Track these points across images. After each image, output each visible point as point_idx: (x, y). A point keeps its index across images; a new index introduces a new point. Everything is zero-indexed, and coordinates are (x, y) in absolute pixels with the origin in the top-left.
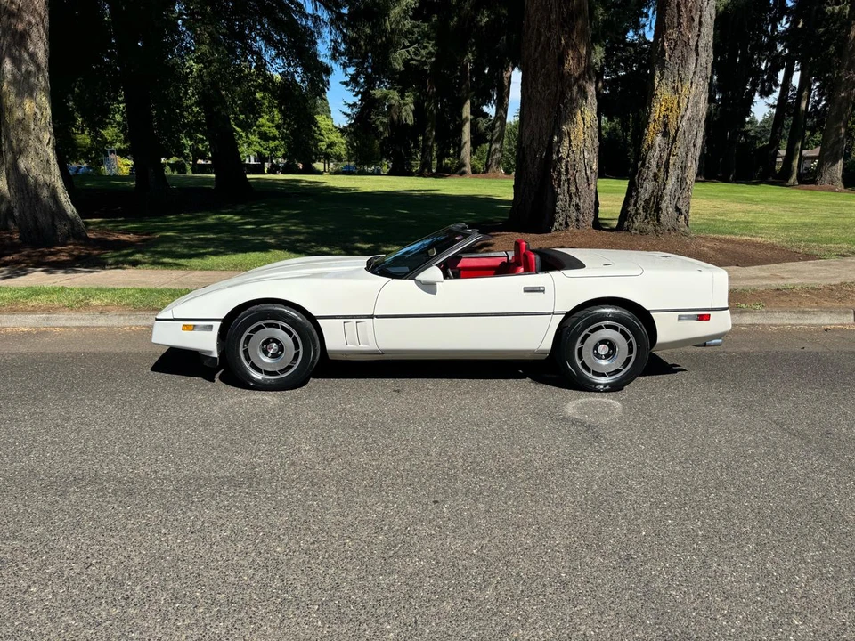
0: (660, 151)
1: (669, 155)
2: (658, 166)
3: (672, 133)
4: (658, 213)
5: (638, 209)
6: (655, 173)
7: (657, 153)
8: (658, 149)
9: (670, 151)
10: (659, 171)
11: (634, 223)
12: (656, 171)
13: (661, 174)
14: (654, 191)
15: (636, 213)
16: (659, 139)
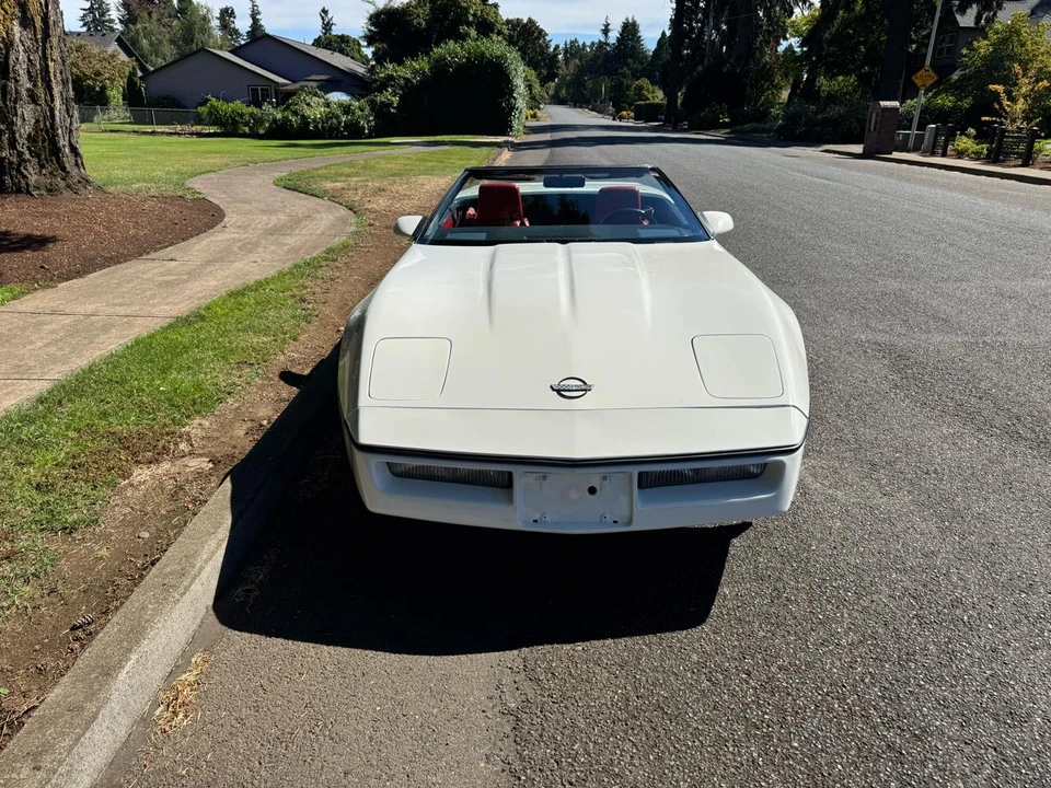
0: (25, 51)
1: (44, 58)
2: (30, 77)
3: (39, 24)
4: (59, 160)
5: (20, 154)
6: (28, 90)
7: (22, 56)
8: (21, 48)
9: (44, 53)
10: (35, 85)
11: (24, 177)
12: (29, 85)
13: (41, 92)
14: (37, 121)
15: (22, 161)
16: (17, 29)
